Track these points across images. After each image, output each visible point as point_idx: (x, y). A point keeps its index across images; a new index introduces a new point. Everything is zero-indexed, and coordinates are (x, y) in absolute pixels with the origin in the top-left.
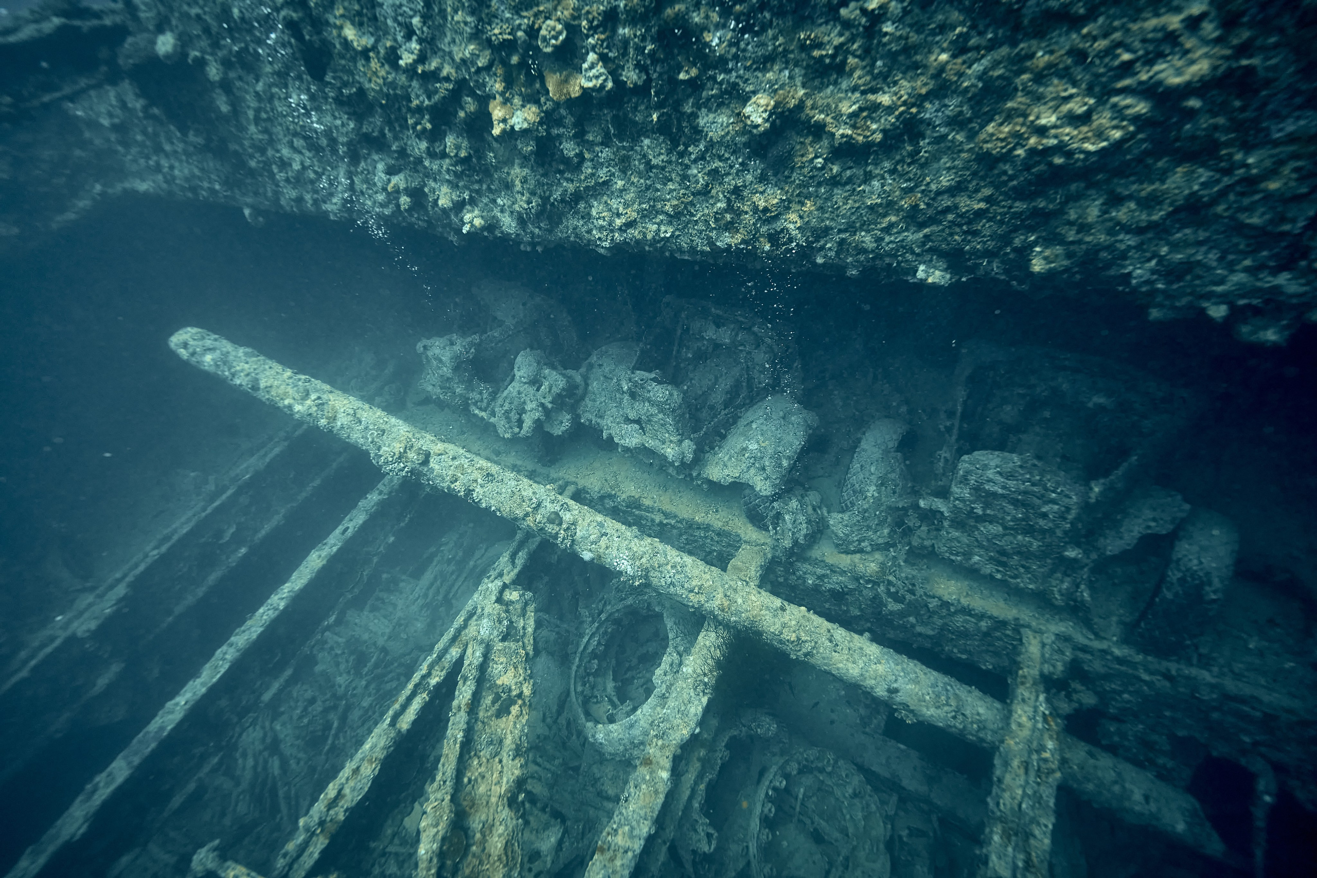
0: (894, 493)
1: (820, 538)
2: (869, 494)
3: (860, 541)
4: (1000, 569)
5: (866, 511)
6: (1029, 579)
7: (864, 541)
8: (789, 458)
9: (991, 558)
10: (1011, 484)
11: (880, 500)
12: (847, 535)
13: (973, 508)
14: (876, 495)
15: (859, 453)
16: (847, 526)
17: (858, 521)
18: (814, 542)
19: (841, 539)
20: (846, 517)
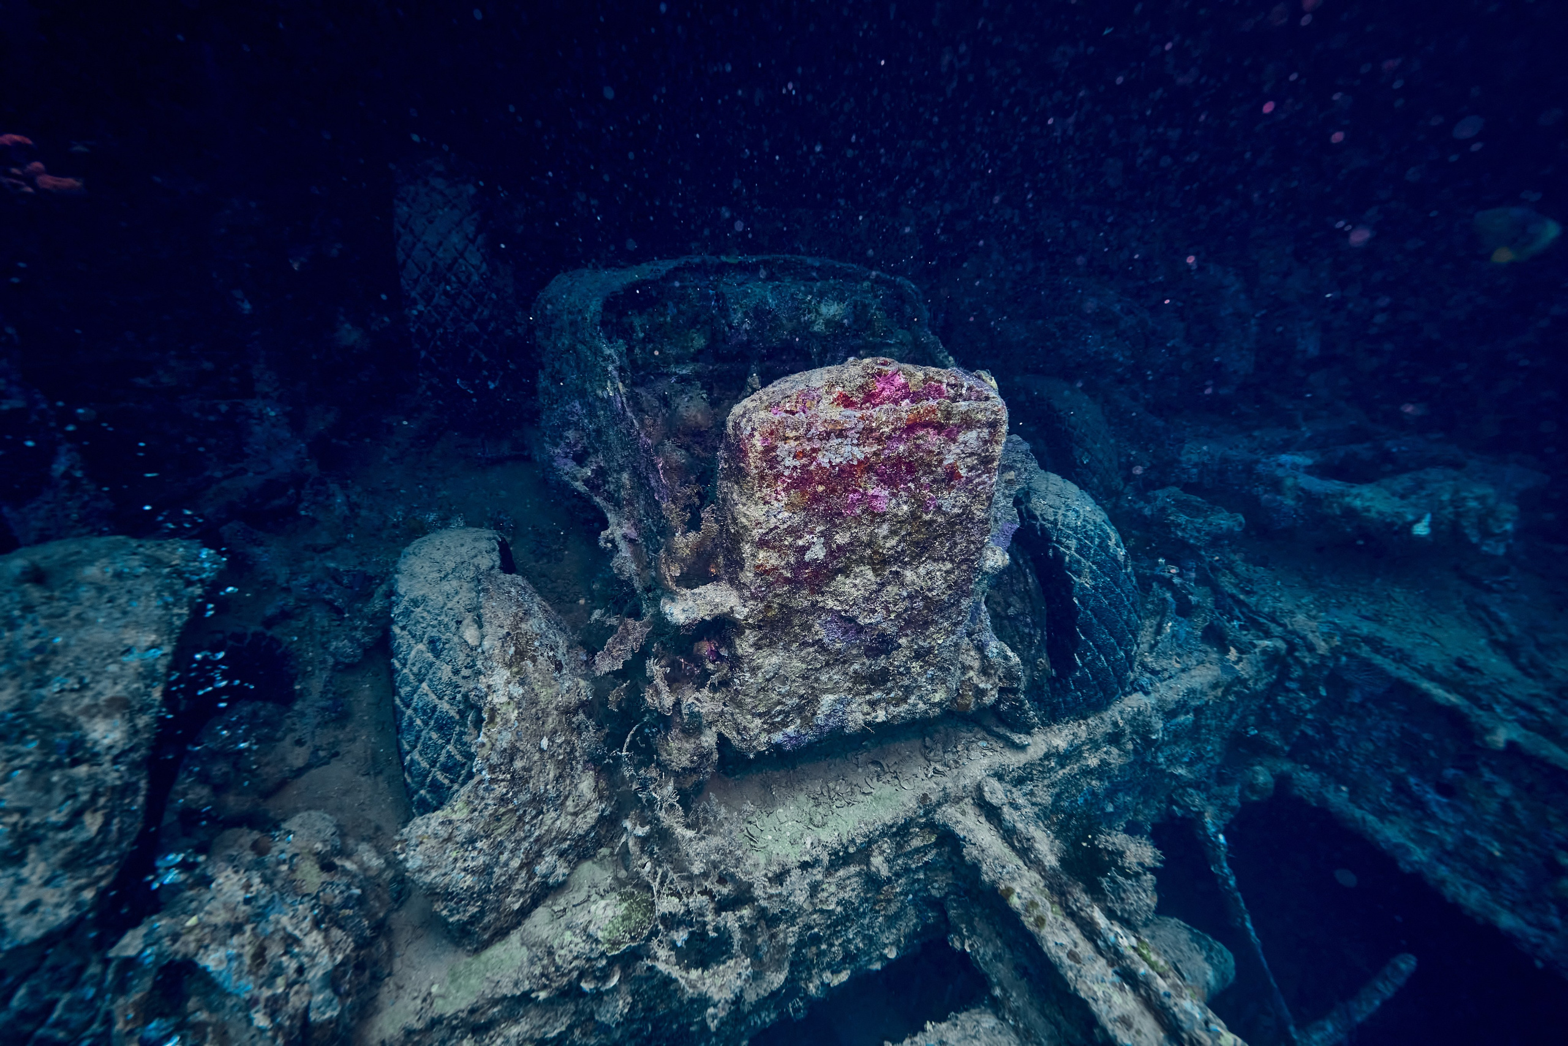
0: (559, 667)
1: (391, 954)
2: (499, 699)
3: (528, 865)
4: (877, 695)
5: (512, 753)
6: (932, 680)
7: (539, 855)
8: (120, 706)
9: (857, 678)
10: (881, 415)
11: (534, 703)
12: (486, 871)
13: (803, 550)
14: (518, 691)
15: (407, 613)
16: (471, 840)
17: (503, 800)
18: (377, 980)
19: (471, 895)
20: (457, 811)
